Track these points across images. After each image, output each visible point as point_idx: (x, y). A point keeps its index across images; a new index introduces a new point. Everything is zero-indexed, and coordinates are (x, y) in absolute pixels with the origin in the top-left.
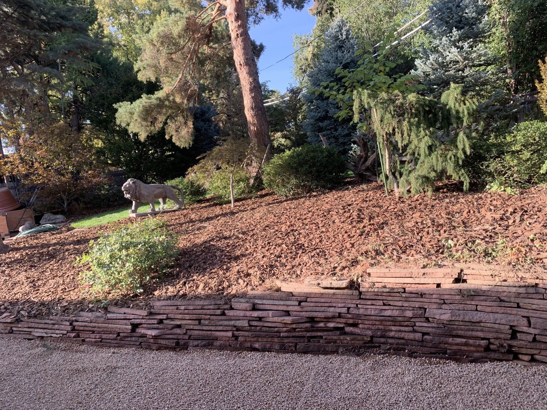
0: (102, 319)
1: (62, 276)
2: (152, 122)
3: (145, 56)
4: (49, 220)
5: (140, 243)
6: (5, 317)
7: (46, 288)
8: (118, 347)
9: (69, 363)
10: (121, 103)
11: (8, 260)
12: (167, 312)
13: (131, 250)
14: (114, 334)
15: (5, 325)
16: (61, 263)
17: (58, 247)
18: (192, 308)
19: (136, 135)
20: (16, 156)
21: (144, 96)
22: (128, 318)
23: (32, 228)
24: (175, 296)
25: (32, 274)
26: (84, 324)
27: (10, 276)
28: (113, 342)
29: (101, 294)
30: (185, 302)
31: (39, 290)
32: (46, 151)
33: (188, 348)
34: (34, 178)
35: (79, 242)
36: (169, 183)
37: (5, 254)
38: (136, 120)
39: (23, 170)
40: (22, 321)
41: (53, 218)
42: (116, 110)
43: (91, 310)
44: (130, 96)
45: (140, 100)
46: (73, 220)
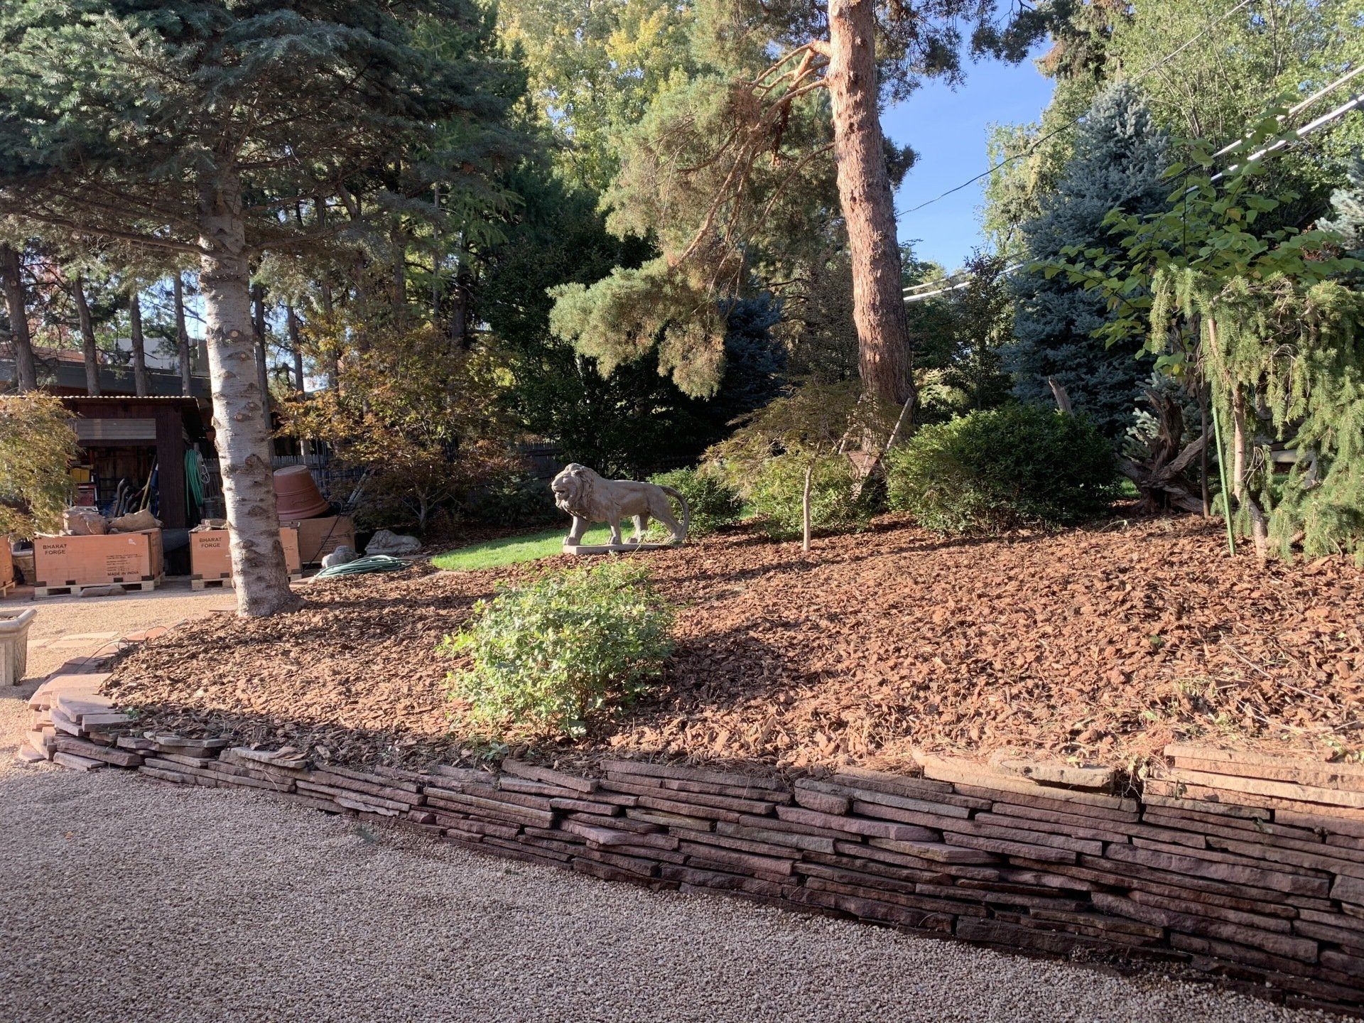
0: (489, 788)
1: (408, 676)
2: (629, 334)
3: (627, 176)
4: (384, 547)
5: (588, 617)
6: (284, 755)
7: (371, 701)
8: (519, 859)
9: (410, 880)
10: (563, 286)
11: (297, 628)
12: (636, 790)
13: (567, 631)
14: (512, 827)
15: (283, 772)
16: (407, 647)
17: (402, 609)
18: (697, 789)
19: (590, 362)
20: (330, 397)
21: (617, 271)
22: (546, 792)
23: (348, 561)
24: (659, 753)
25: (345, 664)
26: (446, 793)
27: (299, 663)
28: (507, 844)
29: (490, 729)
30: (682, 772)
31: (356, 702)
32: (393, 389)
33: (680, 885)
34: (361, 448)
35: (447, 602)
36: (659, 480)
37: (293, 613)
38: (596, 327)
39: (340, 427)
40: (317, 769)
41: (392, 543)
42: (551, 303)
43: (465, 764)
44: (585, 269)
45: (608, 280)
46: (436, 549)
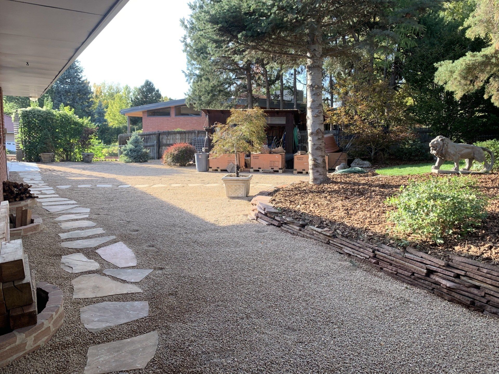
0: (400, 256)
1: (370, 211)
2: (471, 81)
3: (479, 11)
4: (358, 164)
5: (448, 197)
6: (326, 231)
7: (356, 217)
8: (411, 284)
9: (369, 282)
10: (442, 62)
11: (329, 189)
12: (466, 269)
13: (439, 202)
14: (409, 272)
15: (325, 236)
16: (369, 201)
17: (367, 187)
18: (496, 275)
19: (450, 94)
20: (342, 109)
21: (469, 54)
22: (424, 262)
23: (345, 169)
24: (478, 257)
25: (347, 204)
26: (384, 255)
27: (330, 201)
28: (406, 278)
29: (402, 234)
30: (489, 266)
31: (351, 217)
32: (366, 106)
33: (483, 311)
34: (352, 128)
35: (383, 186)
36: (479, 144)
37: (328, 184)
38: (456, 78)
39: (345, 120)
40: (337, 237)
41: (361, 163)
42: (437, 69)
43: (391, 245)
44: (452, 55)
45: (464, 58)
46: (377, 167)
